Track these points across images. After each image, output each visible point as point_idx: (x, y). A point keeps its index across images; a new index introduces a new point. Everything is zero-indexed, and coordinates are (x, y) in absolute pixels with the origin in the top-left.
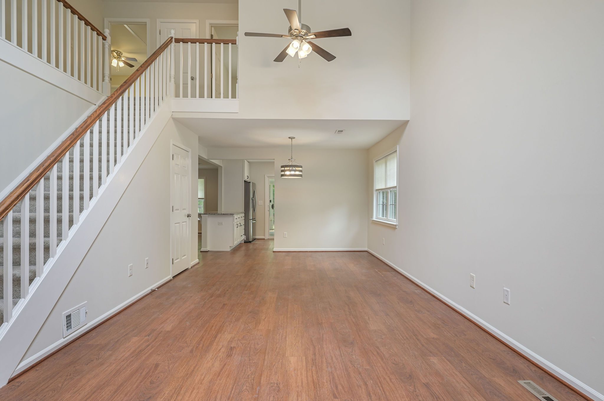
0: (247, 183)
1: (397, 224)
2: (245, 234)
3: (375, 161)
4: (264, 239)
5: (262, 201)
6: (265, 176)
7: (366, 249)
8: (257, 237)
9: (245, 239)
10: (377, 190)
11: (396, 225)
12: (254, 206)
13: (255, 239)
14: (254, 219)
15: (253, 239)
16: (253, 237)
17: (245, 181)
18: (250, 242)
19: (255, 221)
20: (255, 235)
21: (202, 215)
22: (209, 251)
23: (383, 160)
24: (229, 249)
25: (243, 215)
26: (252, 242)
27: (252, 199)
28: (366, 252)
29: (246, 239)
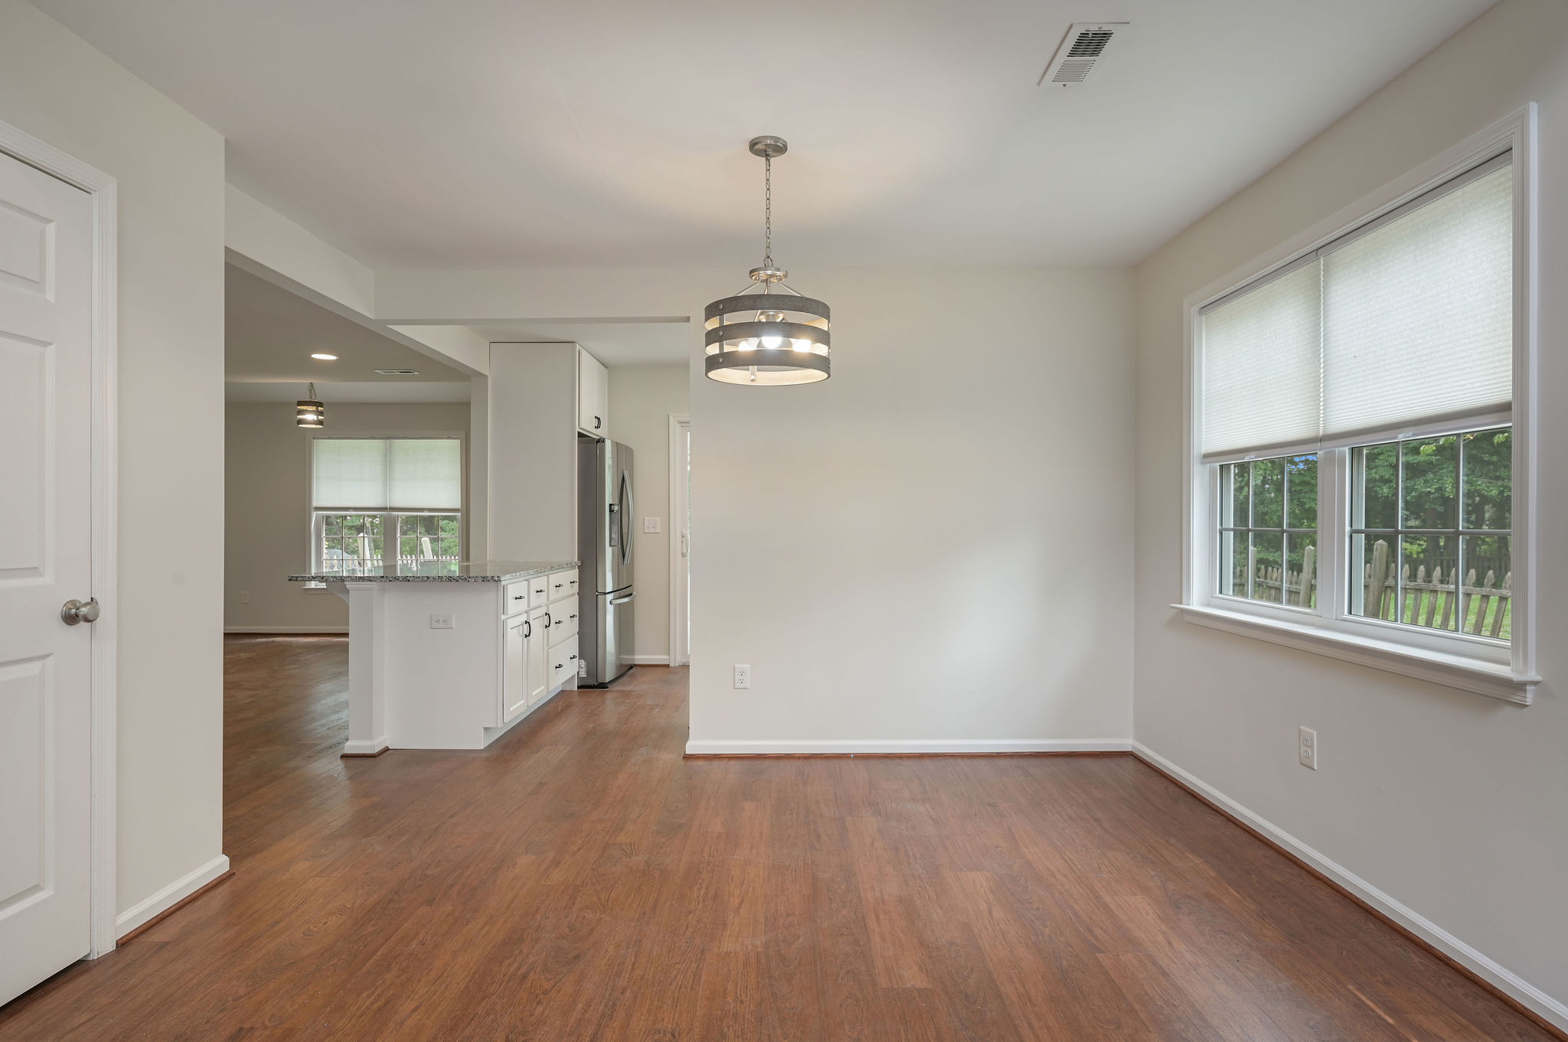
0: (589, 446)
1: (1532, 675)
2: (582, 655)
3: (1196, 308)
4: (668, 666)
5: (659, 519)
6: (671, 418)
7: (1127, 743)
8: (640, 658)
9: (583, 674)
10: (1208, 457)
11: (1521, 686)
12: (625, 536)
13: (631, 667)
14: (624, 590)
15: (621, 665)
16: (622, 656)
17: (580, 435)
18: (603, 686)
19: (626, 600)
20: (632, 651)
21: (349, 585)
22: (387, 749)
23: (1302, 273)
24: (479, 742)
25: (574, 574)
26: (611, 688)
27: (611, 511)
28: (1130, 764)
29: (588, 673)
